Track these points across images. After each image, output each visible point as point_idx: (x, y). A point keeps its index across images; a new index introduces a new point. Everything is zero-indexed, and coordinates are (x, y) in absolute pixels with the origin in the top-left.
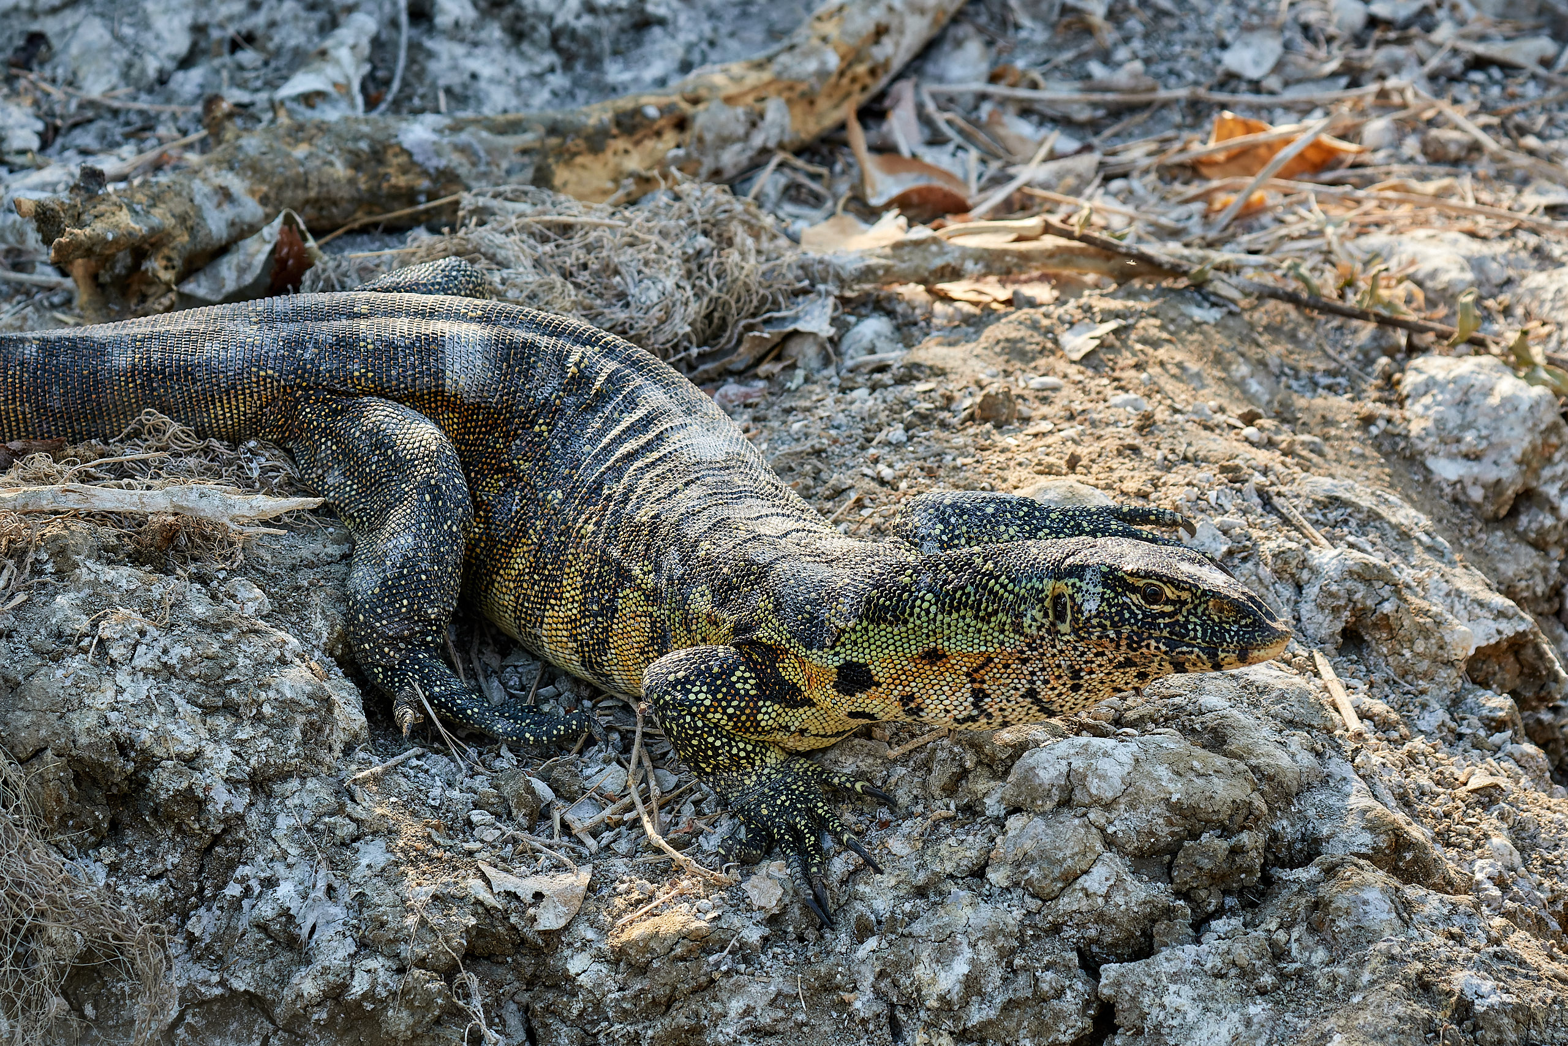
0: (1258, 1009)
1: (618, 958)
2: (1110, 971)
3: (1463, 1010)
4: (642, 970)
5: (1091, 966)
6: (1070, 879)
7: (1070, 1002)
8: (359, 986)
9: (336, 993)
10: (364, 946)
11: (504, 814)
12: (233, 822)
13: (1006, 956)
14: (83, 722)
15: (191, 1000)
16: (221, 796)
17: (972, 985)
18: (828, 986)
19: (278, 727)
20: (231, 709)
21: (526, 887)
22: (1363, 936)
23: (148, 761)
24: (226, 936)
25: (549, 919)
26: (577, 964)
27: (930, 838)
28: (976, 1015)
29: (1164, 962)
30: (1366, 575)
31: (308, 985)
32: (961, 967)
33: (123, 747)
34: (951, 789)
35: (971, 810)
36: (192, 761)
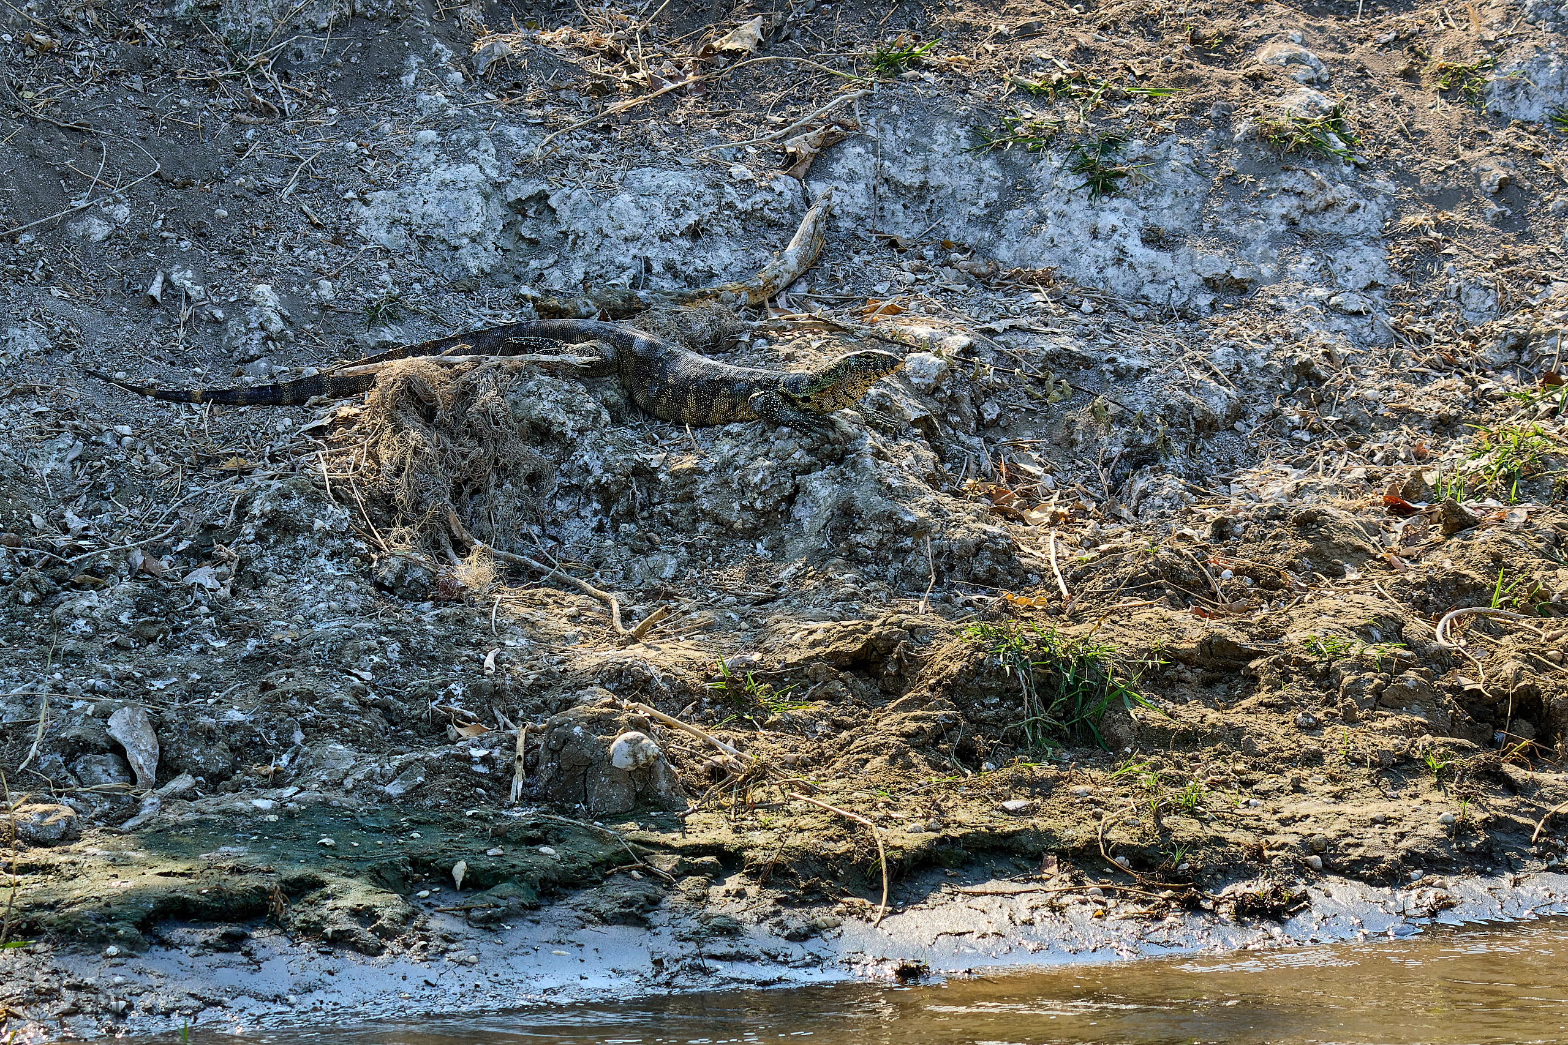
0: (836, 487)
1: (672, 474)
2: (799, 477)
3: (889, 486)
4: (677, 478)
5: (794, 476)
6: (789, 455)
7: (788, 485)
8: (604, 480)
9: (598, 482)
10: (606, 471)
11: (645, 441)
12: (573, 440)
13: (772, 473)
14: (534, 413)
15: (561, 486)
16: (570, 433)
17: (763, 481)
18: (726, 482)
19: (586, 417)
20: (573, 412)
21: (648, 457)
22: (865, 469)
23: (551, 424)
24: (571, 470)
25: (654, 465)
26: (661, 476)
27: (755, 446)
28: (764, 488)
29: (813, 476)
30: (883, 395)
31: (591, 481)
32: (760, 476)
33: (545, 420)
34: (761, 435)
35: (766, 441)
36: (563, 424)
